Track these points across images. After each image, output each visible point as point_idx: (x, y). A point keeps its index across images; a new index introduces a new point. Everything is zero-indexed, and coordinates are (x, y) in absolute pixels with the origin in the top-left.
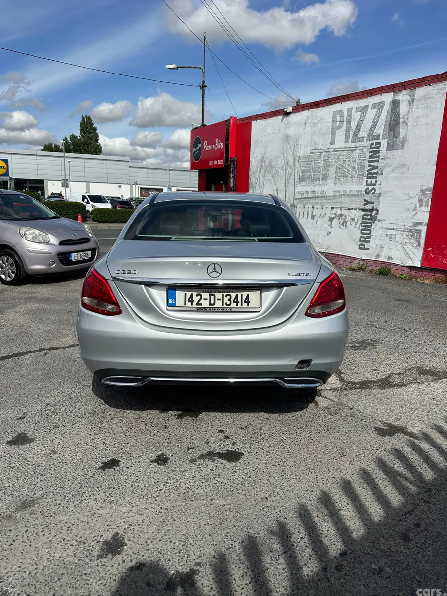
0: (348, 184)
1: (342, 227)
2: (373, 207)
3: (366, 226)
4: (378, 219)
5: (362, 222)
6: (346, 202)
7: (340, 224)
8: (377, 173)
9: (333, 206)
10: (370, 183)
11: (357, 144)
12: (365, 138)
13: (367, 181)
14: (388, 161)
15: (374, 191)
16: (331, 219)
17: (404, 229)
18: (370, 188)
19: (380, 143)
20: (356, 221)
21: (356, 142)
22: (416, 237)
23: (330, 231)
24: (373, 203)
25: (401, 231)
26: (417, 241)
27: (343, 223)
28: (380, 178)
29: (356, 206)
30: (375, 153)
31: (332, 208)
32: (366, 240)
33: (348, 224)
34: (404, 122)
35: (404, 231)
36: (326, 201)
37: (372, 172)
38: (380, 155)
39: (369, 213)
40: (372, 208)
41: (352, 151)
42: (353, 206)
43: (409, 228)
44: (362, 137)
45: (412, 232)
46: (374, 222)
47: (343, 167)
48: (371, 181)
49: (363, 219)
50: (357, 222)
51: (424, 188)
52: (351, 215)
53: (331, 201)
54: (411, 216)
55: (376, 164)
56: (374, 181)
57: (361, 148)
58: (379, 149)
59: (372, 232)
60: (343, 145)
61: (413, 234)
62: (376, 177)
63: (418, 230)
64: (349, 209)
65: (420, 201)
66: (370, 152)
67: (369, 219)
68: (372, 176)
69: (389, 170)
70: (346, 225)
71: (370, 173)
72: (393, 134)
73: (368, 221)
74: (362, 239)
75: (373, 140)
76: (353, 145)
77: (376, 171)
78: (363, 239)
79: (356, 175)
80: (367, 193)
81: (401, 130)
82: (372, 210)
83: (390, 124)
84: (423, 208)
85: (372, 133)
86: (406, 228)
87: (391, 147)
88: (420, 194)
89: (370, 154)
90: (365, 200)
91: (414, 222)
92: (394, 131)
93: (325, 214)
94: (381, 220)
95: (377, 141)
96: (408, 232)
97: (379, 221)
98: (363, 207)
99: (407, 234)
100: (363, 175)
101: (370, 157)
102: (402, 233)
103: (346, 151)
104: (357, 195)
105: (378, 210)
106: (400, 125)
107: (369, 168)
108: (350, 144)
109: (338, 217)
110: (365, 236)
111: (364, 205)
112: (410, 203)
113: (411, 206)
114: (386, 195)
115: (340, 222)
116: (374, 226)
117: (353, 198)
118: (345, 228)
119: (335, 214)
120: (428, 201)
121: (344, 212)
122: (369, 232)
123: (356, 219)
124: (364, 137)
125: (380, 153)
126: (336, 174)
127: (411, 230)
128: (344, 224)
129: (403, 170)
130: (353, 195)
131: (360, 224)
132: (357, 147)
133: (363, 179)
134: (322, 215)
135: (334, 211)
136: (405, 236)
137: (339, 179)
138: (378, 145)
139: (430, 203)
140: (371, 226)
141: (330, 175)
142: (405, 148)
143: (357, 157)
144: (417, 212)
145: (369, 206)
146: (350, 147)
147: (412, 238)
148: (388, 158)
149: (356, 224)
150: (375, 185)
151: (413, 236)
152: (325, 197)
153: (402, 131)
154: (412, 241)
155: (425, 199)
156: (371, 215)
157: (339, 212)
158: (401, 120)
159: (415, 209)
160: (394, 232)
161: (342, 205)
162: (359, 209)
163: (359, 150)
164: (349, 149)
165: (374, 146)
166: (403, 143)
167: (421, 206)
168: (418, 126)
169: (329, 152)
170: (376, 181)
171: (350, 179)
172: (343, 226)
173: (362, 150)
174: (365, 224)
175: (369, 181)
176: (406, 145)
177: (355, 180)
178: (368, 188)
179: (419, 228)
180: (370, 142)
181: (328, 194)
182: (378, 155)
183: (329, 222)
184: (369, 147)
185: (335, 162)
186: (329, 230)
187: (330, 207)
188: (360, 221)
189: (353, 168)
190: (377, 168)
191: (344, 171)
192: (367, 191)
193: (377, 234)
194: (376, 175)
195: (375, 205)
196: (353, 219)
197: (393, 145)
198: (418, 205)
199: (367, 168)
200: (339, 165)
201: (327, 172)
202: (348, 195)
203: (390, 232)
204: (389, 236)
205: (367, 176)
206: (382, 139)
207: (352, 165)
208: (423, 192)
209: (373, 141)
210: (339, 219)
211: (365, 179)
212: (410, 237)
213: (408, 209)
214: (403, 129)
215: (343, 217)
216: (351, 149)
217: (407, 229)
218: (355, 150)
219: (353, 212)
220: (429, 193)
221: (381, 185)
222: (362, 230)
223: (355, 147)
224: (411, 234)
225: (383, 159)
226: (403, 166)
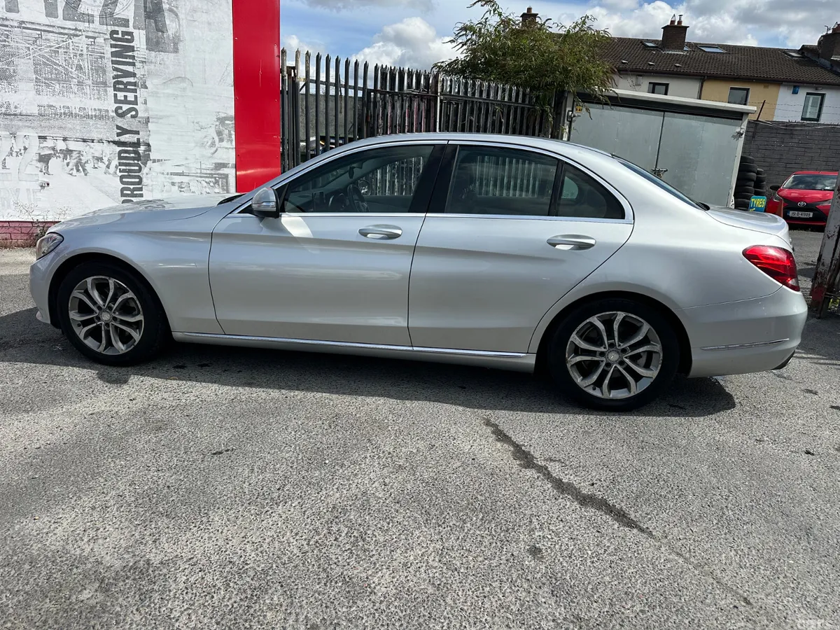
0: (72, 96)
1: (74, 172)
2: (138, 139)
3: (130, 171)
4: (151, 158)
5: (120, 164)
6: (76, 128)
7: (70, 167)
8: (135, 84)
9: (43, 135)
10: (123, 99)
11: (81, 26)
12: (97, 19)
13: (115, 96)
14: (152, 67)
15: (133, 113)
16: (45, 159)
17: (201, 173)
18: (125, 107)
19: (130, 34)
20: (107, 163)
21: (76, 21)
22: (222, 184)
23: (47, 180)
24: (137, 133)
25: (197, 177)
26: (223, 190)
27: (77, 166)
28: (141, 93)
29: (100, 136)
30: (123, 49)
31: (43, 138)
32: (135, 192)
33: (89, 167)
34: (171, 10)
35: (201, 177)
36: (20, 123)
37: (125, 80)
38: (135, 54)
39: (131, 149)
40: (136, 141)
41: (70, 36)
42: (95, 136)
43: (208, 172)
44: (88, 15)
45: (215, 178)
46: (145, 164)
47: (52, 62)
48: (126, 97)
49: (120, 158)
50: (109, 164)
51: (222, 115)
52: (92, 151)
53: (36, 124)
54: (210, 155)
55: (130, 69)
56: (131, 97)
57: (90, 34)
58: (131, 44)
59: (144, 180)
60: (44, 20)
61: (216, 179)
62: (135, 91)
63: (224, 174)
64: (84, 141)
65: (219, 133)
66: (112, 46)
67: (133, 159)
68: (126, 87)
69: (156, 81)
70: (84, 170)
71: (122, 83)
72: (153, 25)
73: (131, 162)
74: (125, 192)
75: (114, 25)
76: (69, 24)
77: (132, 80)
78: (129, 192)
79: (90, 82)
80: (122, 115)
81: (168, 22)
82: (137, 144)
83: (145, 7)
84: (225, 144)
85: (112, 14)
86: (205, 171)
87: (155, 44)
88: (218, 123)
89: (114, 50)
90: (118, 127)
91: (215, 164)
92: (156, 22)
93: (25, 149)
94: (159, 161)
95: (124, 29)
96: (207, 177)
97: (154, 161)
98: (117, 139)
99: (207, 180)
100: (105, 84)
101: (113, 54)
102: (199, 179)
103: (53, 32)
104: (101, 118)
105: (148, 145)
106: (166, 14)
107: (115, 73)
108: (59, 21)
109: (62, 156)
110: (132, 187)
111: (118, 135)
112: (204, 136)
113: (206, 140)
114: (160, 121)
115: (68, 164)
116: (145, 170)
117: (91, 122)
118: (83, 174)
119: (53, 149)
120: (230, 135)
121: (72, 145)
122: (137, 180)
123: (105, 159)
124: (93, 16)
125: (134, 51)
126: (36, 72)
127: (212, 174)
128: (80, 168)
129: (183, 85)
130: (88, 117)
131: (116, 167)
132: (80, 31)
133: (106, 91)
134: (15, 149)
135: (50, 143)
136: (203, 182)
137: (48, 86)
138: (126, 37)
139: (233, 137)
140: (140, 170)
141: (19, 72)
142: (181, 52)
143: (85, 50)
144: (217, 150)
145: (126, 138)
146: (64, 28)
147: (217, 186)
148: (151, 62)
149: (108, 167)
150: (135, 102)
151: (217, 182)
152: (15, 115)
153: (171, 25)
154: (217, 190)
155: (226, 132)
156: (136, 152)
157: (61, 145)
158: (165, 6)
159: (213, 144)
160: (185, 179)
161: (66, 134)
162: (109, 142)
163: (87, 37)
164: (62, 31)
165: (120, 36)
166: (176, 44)
167: (221, 140)
168: (196, 23)
169: (7, 26)
170: (136, 97)
171: (75, 89)
172: (78, 170)
173: (94, 38)
174: (128, 168)
175: (121, 95)
176: (181, 46)
177: (87, 90)
178: (121, 108)
179: (224, 171)
180: (110, 28)
181: (23, 109)
182: (130, 54)
183: (40, 165)
184: (108, 36)
185: (29, 48)
186: (44, 178)
187: (37, 135)
188: (115, 162)
189: (79, 68)
190: (134, 75)
191: (56, 69)
192: (120, 111)
193: (154, 183)
194: (133, 87)
195: (142, 137)
196: (100, 159)
197: (158, 43)
198: (217, 139)
199: (111, 74)
200: (43, 57)
201: (8, 64)
202: (76, 115)
203: (177, 179)
204: (177, 185)
205: (114, 87)
206: (134, 28)
207: (76, 62)
208: (222, 121)
209: (116, 28)
210: (65, 158)
211: (111, 91)
212: (212, 184)
213: (203, 145)
214: (172, 21)
215: (75, 155)
216: (66, 31)
217: (206, 174)
218: (77, 36)
219: (96, 145)
220: (231, 123)
221: (145, 103)
222: (122, 177)
223: (76, 29)
224: (213, 180)
225: (143, 62)
226: (183, 79)
